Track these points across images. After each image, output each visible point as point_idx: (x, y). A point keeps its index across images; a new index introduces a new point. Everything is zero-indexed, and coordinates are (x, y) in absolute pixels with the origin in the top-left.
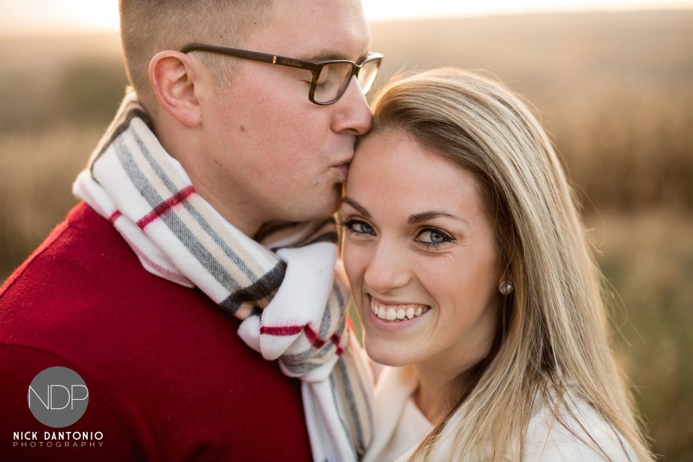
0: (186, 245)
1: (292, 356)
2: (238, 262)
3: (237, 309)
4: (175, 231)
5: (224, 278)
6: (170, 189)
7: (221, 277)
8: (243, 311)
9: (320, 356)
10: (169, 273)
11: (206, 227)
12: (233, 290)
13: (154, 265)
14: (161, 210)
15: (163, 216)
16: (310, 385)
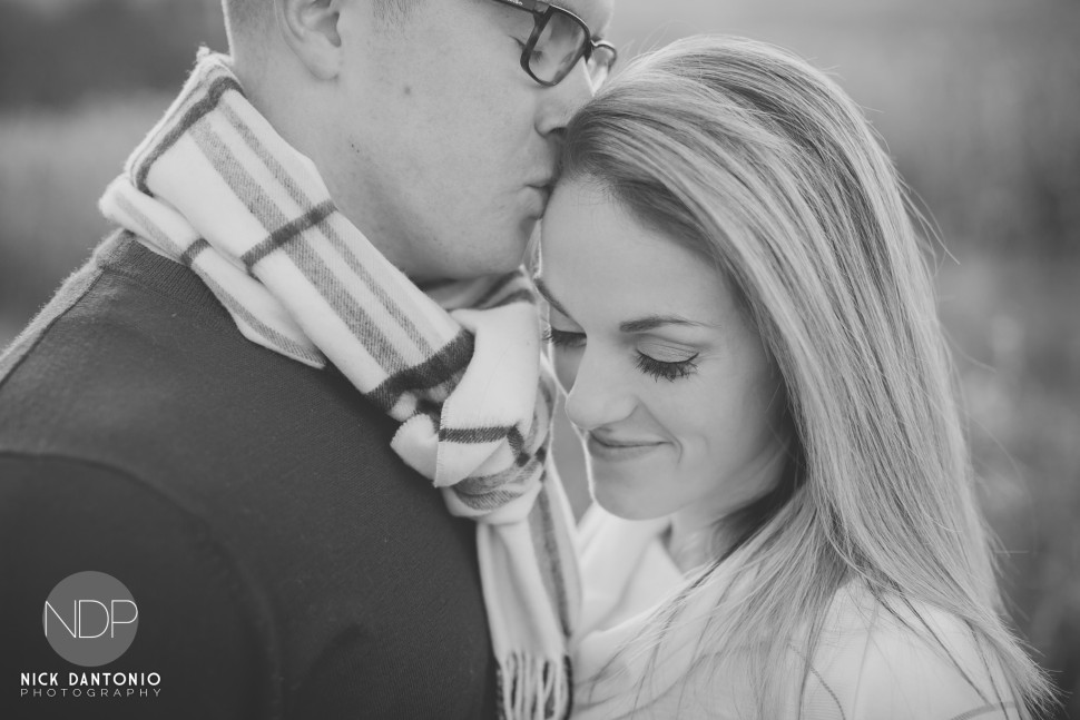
0: (325, 293)
1: (481, 479)
2: (406, 323)
3: (394, 403)
4: (306, 271)
5: (382, 350)
6: (299, 202)
7: (376, 348)
8: (404, 407)
9: (520, 480)
10: (286, 343)
11: (356, 266)
12: (393, 371)
13: (263, 329)
14: (284, 237)
15: (287, 246)
16: (492, 529)
